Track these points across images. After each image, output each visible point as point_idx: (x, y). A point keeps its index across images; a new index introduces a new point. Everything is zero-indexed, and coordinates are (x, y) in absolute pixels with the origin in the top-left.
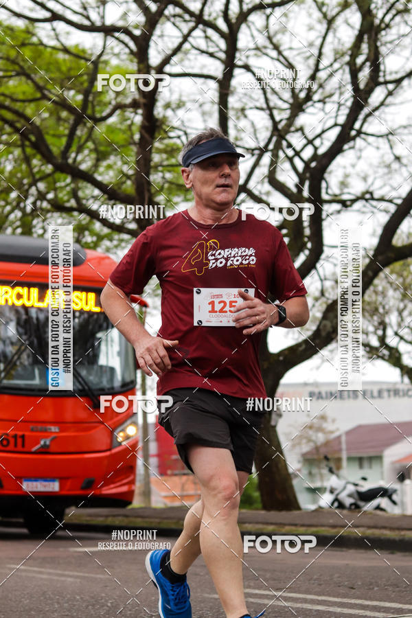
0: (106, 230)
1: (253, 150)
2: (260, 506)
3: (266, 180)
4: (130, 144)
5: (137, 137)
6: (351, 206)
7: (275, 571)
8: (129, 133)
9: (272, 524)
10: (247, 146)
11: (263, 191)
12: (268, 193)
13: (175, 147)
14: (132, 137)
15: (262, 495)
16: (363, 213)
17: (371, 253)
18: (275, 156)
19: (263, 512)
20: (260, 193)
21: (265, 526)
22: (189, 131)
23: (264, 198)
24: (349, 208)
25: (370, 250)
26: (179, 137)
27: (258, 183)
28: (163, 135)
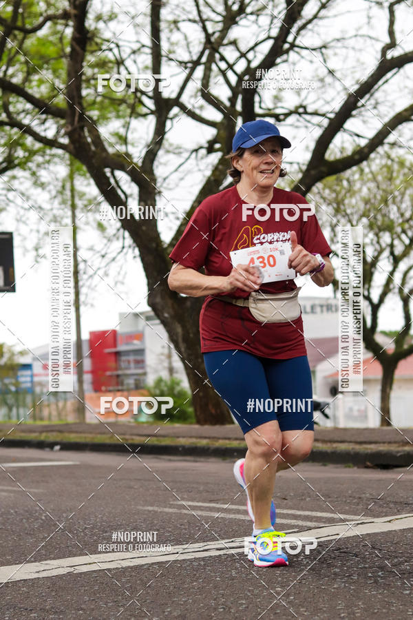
0: (38, 145)
1: (186, 63)
2: (194, 420)
3: (199, 94)
4: (61, 57)
5: (68, 50)
6: (284, 120)
7: (208, 483)
8: (60, 45)
9: (205, 438)
10: (180, 59)
11: (196, 105)
12: (201, 108)
13: (107, 60)
14: (63, 50)
15: (196, 410)
16: (297, 127)
17: (304, 168)
18: (208, 70)
19: (197, 426)
20: (194, 107)
21: (199, 440)
22: (120, 43)
23: (198, 112)
24: (282, 123)
25: (303, 164)
26: (111, 50)
27: (191, 96)
28: (94, 48)
